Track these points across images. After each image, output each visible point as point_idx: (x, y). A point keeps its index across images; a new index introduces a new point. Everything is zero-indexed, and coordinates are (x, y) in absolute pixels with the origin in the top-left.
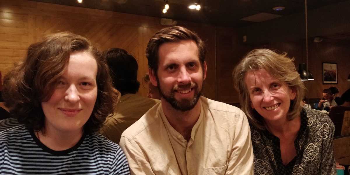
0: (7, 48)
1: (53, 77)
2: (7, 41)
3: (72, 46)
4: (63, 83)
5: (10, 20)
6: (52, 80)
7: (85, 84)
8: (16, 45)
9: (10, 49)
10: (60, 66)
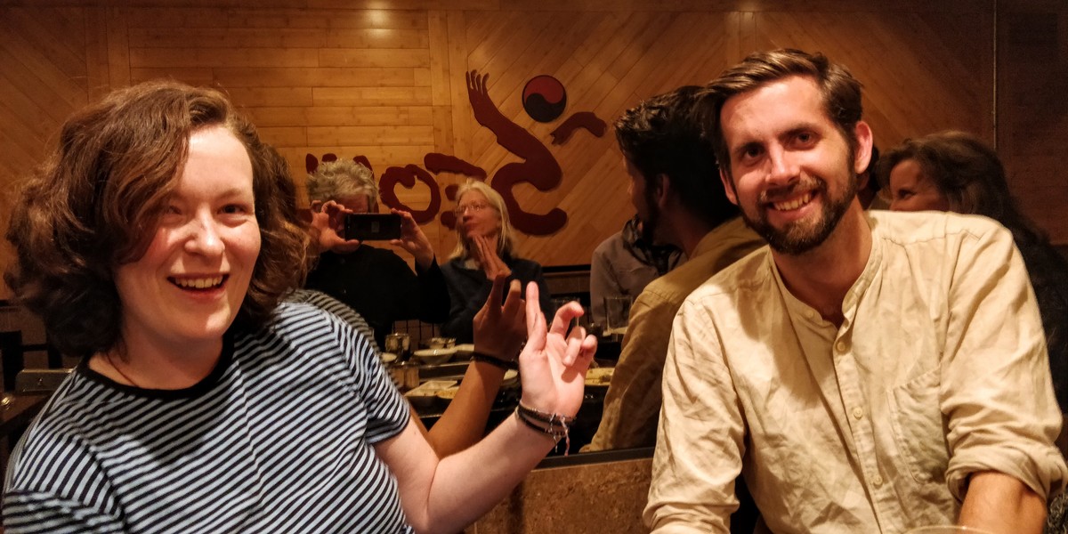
0: (383, 105)
1: (154, 192)
2: (382, 86)
3: (191, 114)
4: (177, 211)
5: (385, 30)
6: (150, 202)
7: (230, 209)
8: (401, 96)
9: (389, 105)
10: (167, 165)
